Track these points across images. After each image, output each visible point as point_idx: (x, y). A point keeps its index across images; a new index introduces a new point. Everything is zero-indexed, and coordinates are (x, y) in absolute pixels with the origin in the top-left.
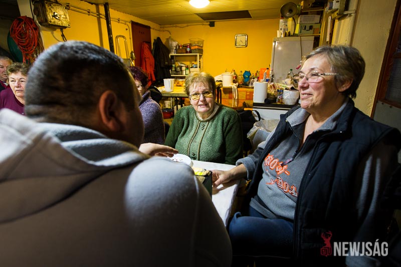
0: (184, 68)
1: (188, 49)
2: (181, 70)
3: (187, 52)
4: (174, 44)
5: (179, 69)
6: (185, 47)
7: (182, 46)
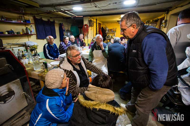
0: (110, 36)
1: (112, 31)
3: (112, 32)
4: (108, 29)
5: (109, 36)
6: (111, 30)
7: (110, 30)
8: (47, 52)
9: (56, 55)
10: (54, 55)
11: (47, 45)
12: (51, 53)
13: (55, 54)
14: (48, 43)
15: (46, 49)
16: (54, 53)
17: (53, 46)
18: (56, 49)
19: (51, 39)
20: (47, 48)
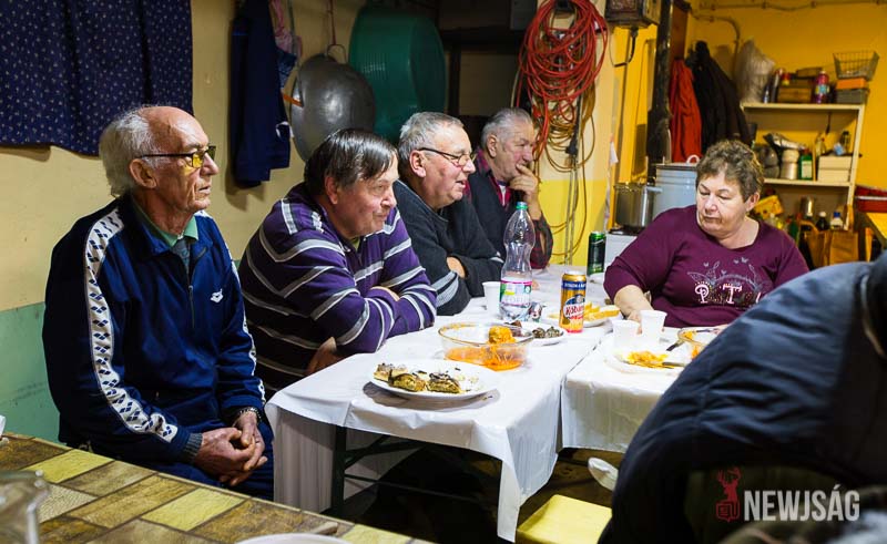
0: (791, 156)
1: (822, 90)
2: (780, 163)
3: (814, 99)
4: (763, 68)
5: (780, 151)
6: (808, 79)
7: (792, 77)
8: (102, 340)
9: (208, 381)
10: (188, 379)
11: (104, 233)
12: (150, 346)
13: (202, 368)
14: (128, 205)
15: (92, 289)
16: (191, 355)
17: (185, 253)
18: (217, 297)
19: (178, 151)
20: (102, 281)
